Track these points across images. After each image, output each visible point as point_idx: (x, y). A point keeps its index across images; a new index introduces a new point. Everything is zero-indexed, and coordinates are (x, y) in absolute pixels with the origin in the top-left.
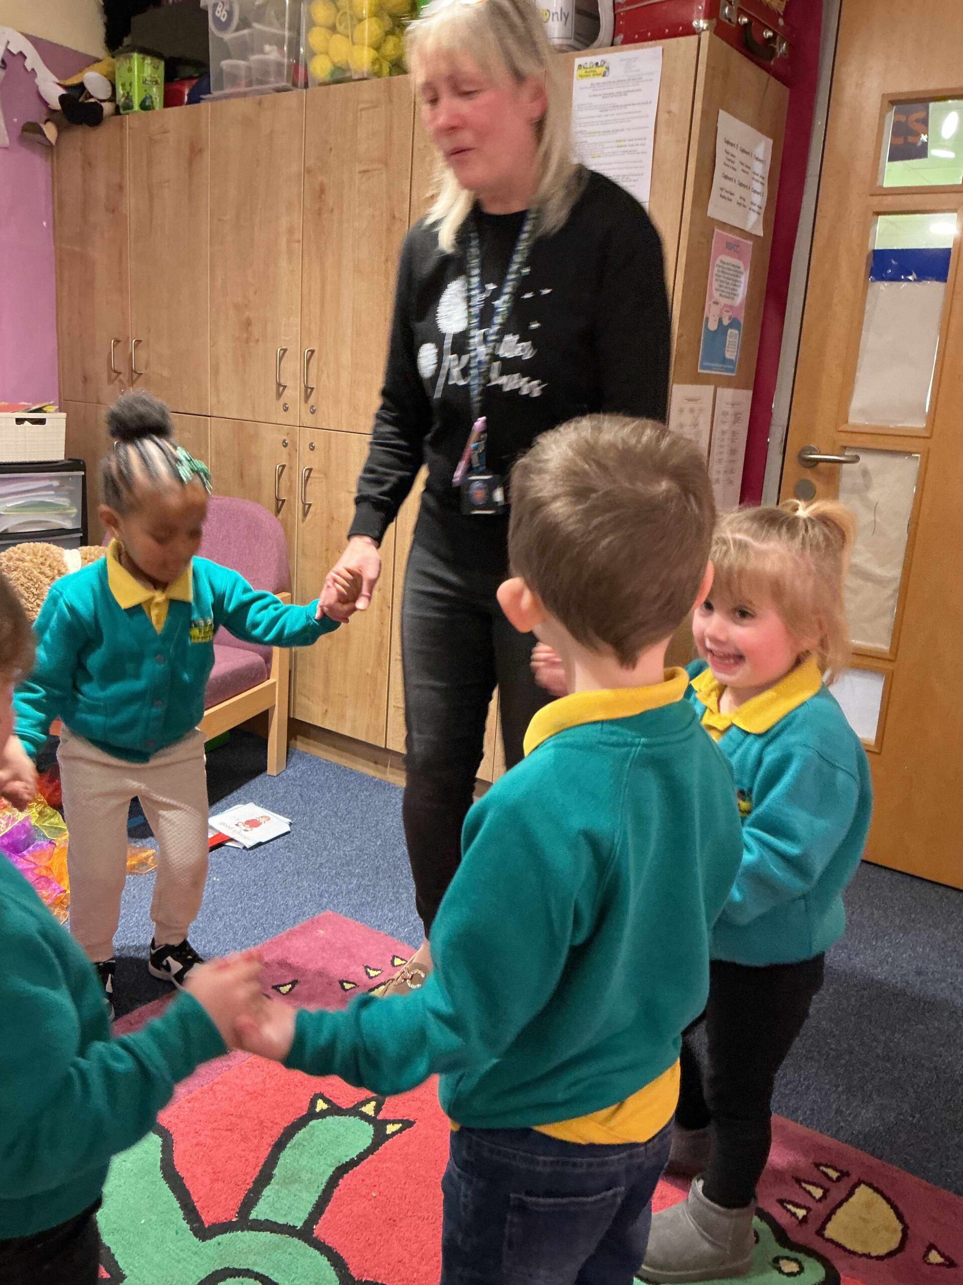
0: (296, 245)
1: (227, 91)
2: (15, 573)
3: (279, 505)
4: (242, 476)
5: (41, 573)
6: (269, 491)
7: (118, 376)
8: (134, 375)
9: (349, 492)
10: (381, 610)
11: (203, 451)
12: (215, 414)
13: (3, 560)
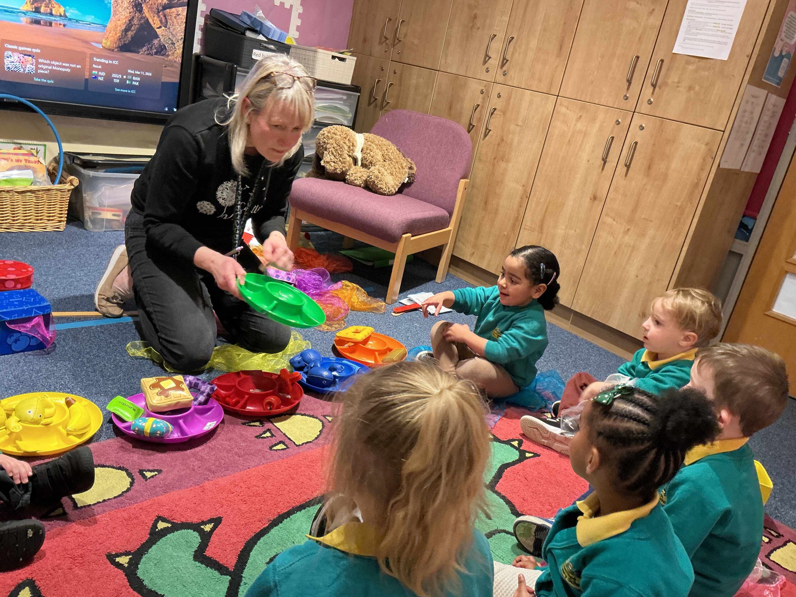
2: (331, 140)
3: (470, 128)
4: (450, 108)
5: (345, 143)
6: (465, 120)
7: (385, 41)
8: (396, 40)
9: (518, 125)
10: (522, 198)
11: (429, 91)
12: (442, 70)
13: (326, 132)
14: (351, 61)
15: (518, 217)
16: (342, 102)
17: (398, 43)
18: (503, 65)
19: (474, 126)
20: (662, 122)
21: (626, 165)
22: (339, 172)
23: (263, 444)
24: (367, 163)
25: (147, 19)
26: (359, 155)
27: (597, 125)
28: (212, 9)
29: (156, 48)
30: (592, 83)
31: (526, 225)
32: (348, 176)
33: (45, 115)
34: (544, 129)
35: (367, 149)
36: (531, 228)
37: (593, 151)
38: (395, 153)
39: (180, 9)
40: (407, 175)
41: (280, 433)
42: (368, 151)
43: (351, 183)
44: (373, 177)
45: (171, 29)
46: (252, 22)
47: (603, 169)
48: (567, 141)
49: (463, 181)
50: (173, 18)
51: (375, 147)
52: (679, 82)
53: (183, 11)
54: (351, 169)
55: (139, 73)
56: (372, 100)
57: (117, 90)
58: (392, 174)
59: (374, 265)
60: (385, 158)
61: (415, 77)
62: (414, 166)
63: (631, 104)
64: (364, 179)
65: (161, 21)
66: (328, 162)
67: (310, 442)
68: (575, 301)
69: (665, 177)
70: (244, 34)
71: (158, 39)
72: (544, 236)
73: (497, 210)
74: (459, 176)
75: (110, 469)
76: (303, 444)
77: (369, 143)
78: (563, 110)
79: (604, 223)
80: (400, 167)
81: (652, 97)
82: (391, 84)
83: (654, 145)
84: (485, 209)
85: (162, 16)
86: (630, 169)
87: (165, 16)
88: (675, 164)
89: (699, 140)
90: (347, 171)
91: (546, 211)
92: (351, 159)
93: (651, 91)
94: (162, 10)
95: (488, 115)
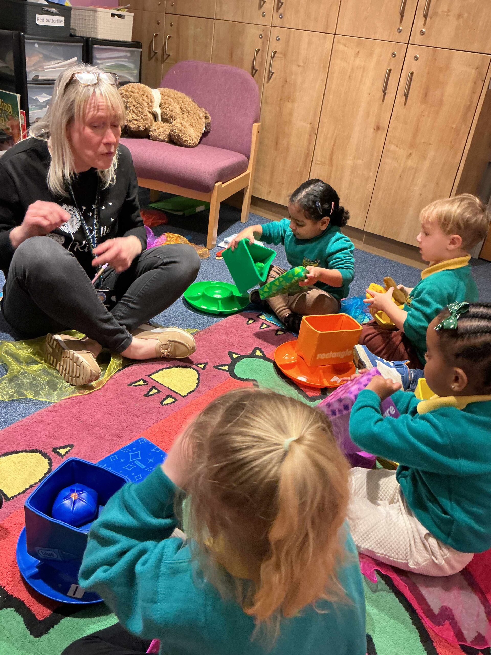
2: (130, 99)
3: (254, 73)
5: (144, 100)
6: (248, 65)
9: (299, 66)
10: (310, 136)
11: (208, 40)
12: (218, 18)
13: (123, 91)
14: (129, 17)
15: (308, 154)
16: (127, 60)
18: (278, 8)
19: (257, 70)
20: (435, 51)
21: (405, 95)
22: (143, 130)
23: (154, 400)
24: (167, 118)
26: (158, 111)
27: (375, 59)
30: (366, 19)
31: (316, 160)
32: (151, 133)
34: (324, 67)
35: (165, 103)
36: (321, 162)
37: (373, 84)
38: (191, 105)
40: (204, 125)
41: (164, 388)
42: (167, 106)
43: (155, 139)
44: (176, 131)
47: (383, 101)
48: (347, 77)
49: (256, 125)
51: (172, 101)
52: (448, 11)
54: (153, 125)
56: (152, 54)
58: (192, 126)
59: (184, 214)
60: (183, 111)
61: (192, 28)
62: (208, 115)
63: (404, 37)
64: (168, 133)
66: (131, 121)
67: (193, 391)
68: (367, 224)
69: (441, 103)
72: (334, 168)
73: (288, 149)
74: (251, 121)
75: (24, 453)
76: (188, 394)
77: (166, 97)
78: (341, 47)
79: (388, 151)
80: (198, 118)
81: (424, 28)
82: (169, 37)
83: (428, 73)
84: (276, 149)
86: (408, 98)
88: (449, 89)
89: (469, 65)
90: (149, 127)
91: (334, 145)
92: (152, 116)
93: (423, 23)
95: (269, 58)
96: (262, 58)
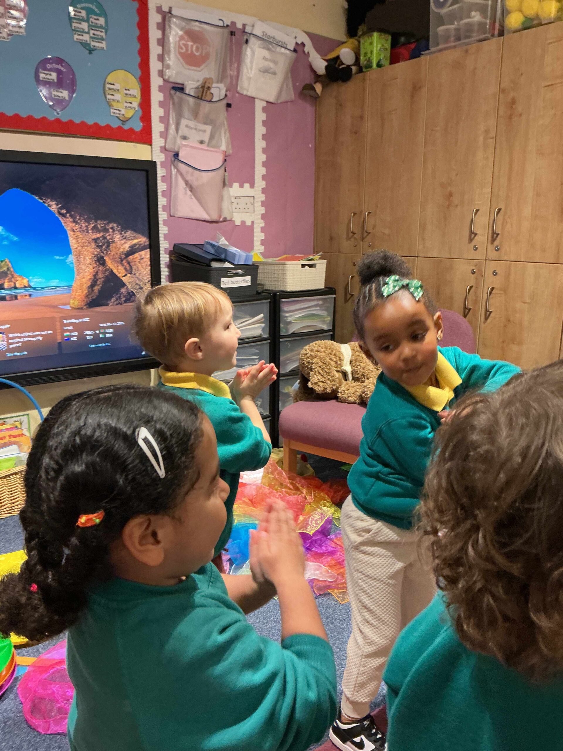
0: (491, 140)
1: (441, 46)
2: (315, 359)
3: (466, 312)
5: (331, 359)
6: (458, 304)
7: (353, 236)
8: (364, 234)
12: (420, 256)
14: (322, 265)
16: (318, 308)
17: (368, 235)
18: (493, 240)
19: (470, 310)
22: (330, 392)
24: (359, 376)
25: (112, 271)
26: (348, 368)
28: (175, 244)
29: (124, 296)
32: (340, 394)
33: (22, 388)
35: (356, 360)
39: (143, 253)
42: (358, 363)
43: (344, 401)
44: (368, 393)
45: (137, 274)
46: (216, 251)
50: (137, 263)
51: (365, 357)
53: (145, 254)
54: (342, 386)
55: (111, 324)
56: (348, 297)
57: (91, 346)
65: (125, 269)
66: (316, 383)
70: (209, 266)
71: (126, 287)
77: (358, 353)
85: (126, 264)
87: (129, 263)
90: (338, 388)
92: (341, 374)
94: (125, 258)
95: (485, 296)
96: (476, 296)
